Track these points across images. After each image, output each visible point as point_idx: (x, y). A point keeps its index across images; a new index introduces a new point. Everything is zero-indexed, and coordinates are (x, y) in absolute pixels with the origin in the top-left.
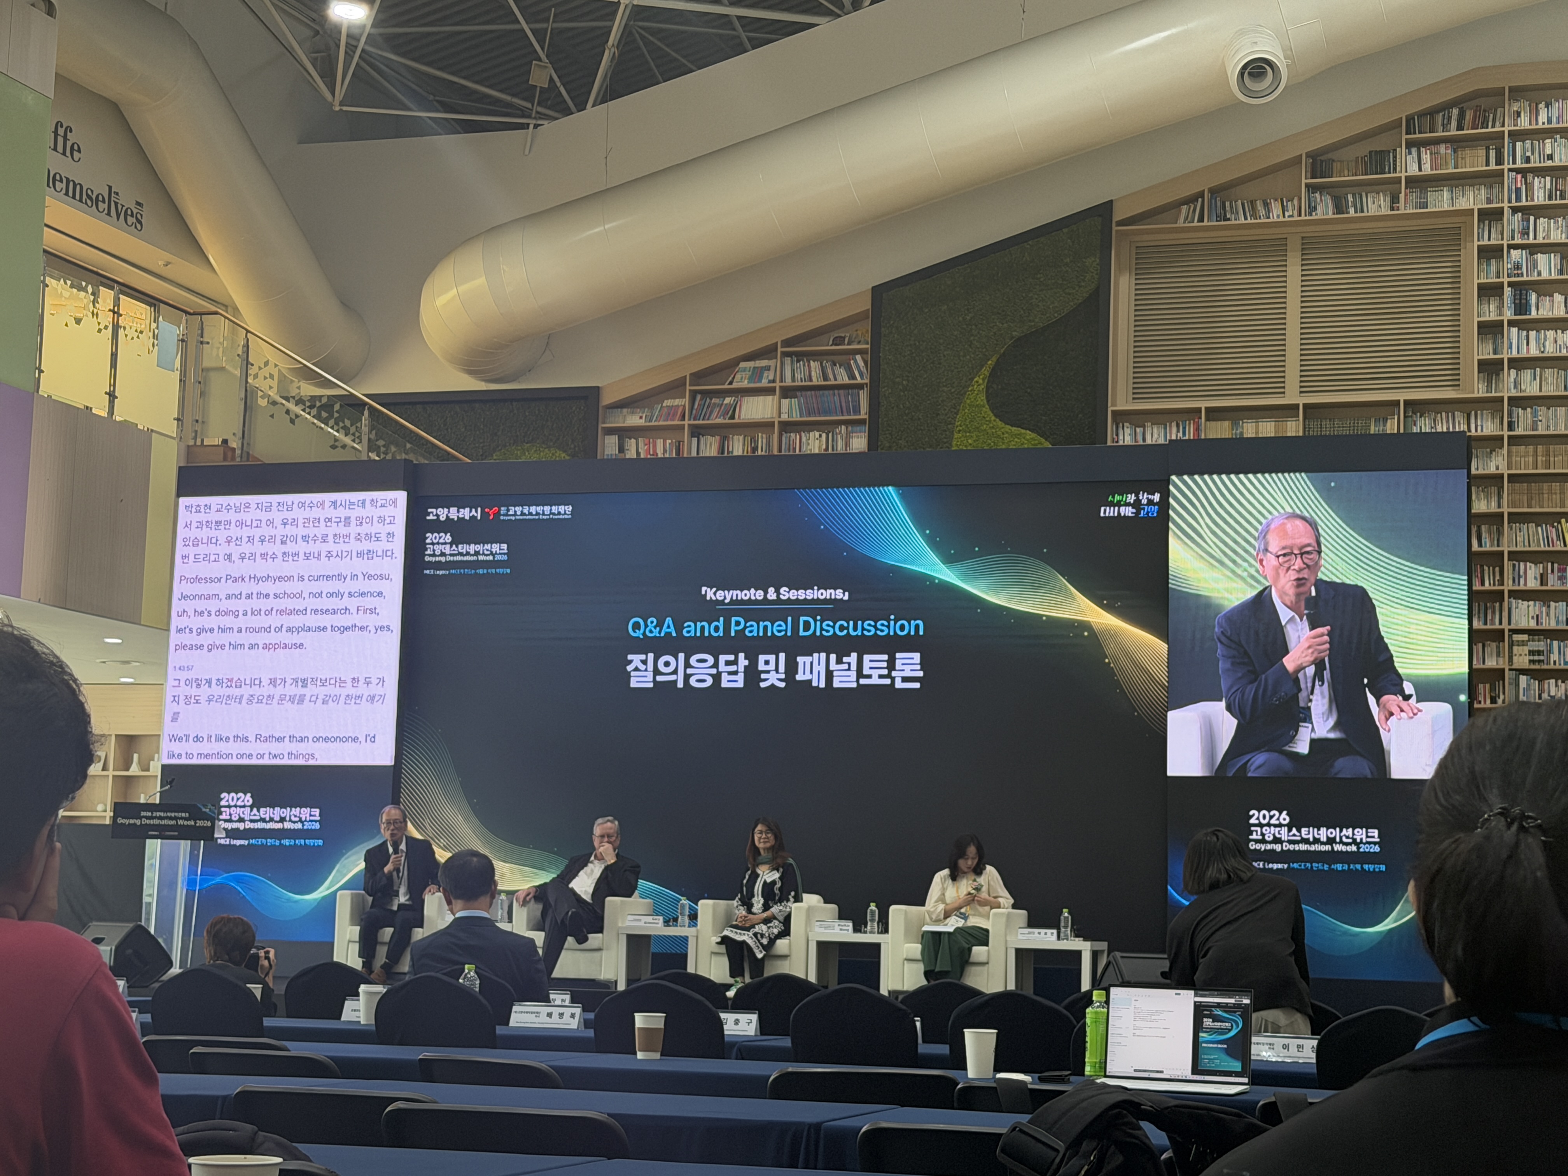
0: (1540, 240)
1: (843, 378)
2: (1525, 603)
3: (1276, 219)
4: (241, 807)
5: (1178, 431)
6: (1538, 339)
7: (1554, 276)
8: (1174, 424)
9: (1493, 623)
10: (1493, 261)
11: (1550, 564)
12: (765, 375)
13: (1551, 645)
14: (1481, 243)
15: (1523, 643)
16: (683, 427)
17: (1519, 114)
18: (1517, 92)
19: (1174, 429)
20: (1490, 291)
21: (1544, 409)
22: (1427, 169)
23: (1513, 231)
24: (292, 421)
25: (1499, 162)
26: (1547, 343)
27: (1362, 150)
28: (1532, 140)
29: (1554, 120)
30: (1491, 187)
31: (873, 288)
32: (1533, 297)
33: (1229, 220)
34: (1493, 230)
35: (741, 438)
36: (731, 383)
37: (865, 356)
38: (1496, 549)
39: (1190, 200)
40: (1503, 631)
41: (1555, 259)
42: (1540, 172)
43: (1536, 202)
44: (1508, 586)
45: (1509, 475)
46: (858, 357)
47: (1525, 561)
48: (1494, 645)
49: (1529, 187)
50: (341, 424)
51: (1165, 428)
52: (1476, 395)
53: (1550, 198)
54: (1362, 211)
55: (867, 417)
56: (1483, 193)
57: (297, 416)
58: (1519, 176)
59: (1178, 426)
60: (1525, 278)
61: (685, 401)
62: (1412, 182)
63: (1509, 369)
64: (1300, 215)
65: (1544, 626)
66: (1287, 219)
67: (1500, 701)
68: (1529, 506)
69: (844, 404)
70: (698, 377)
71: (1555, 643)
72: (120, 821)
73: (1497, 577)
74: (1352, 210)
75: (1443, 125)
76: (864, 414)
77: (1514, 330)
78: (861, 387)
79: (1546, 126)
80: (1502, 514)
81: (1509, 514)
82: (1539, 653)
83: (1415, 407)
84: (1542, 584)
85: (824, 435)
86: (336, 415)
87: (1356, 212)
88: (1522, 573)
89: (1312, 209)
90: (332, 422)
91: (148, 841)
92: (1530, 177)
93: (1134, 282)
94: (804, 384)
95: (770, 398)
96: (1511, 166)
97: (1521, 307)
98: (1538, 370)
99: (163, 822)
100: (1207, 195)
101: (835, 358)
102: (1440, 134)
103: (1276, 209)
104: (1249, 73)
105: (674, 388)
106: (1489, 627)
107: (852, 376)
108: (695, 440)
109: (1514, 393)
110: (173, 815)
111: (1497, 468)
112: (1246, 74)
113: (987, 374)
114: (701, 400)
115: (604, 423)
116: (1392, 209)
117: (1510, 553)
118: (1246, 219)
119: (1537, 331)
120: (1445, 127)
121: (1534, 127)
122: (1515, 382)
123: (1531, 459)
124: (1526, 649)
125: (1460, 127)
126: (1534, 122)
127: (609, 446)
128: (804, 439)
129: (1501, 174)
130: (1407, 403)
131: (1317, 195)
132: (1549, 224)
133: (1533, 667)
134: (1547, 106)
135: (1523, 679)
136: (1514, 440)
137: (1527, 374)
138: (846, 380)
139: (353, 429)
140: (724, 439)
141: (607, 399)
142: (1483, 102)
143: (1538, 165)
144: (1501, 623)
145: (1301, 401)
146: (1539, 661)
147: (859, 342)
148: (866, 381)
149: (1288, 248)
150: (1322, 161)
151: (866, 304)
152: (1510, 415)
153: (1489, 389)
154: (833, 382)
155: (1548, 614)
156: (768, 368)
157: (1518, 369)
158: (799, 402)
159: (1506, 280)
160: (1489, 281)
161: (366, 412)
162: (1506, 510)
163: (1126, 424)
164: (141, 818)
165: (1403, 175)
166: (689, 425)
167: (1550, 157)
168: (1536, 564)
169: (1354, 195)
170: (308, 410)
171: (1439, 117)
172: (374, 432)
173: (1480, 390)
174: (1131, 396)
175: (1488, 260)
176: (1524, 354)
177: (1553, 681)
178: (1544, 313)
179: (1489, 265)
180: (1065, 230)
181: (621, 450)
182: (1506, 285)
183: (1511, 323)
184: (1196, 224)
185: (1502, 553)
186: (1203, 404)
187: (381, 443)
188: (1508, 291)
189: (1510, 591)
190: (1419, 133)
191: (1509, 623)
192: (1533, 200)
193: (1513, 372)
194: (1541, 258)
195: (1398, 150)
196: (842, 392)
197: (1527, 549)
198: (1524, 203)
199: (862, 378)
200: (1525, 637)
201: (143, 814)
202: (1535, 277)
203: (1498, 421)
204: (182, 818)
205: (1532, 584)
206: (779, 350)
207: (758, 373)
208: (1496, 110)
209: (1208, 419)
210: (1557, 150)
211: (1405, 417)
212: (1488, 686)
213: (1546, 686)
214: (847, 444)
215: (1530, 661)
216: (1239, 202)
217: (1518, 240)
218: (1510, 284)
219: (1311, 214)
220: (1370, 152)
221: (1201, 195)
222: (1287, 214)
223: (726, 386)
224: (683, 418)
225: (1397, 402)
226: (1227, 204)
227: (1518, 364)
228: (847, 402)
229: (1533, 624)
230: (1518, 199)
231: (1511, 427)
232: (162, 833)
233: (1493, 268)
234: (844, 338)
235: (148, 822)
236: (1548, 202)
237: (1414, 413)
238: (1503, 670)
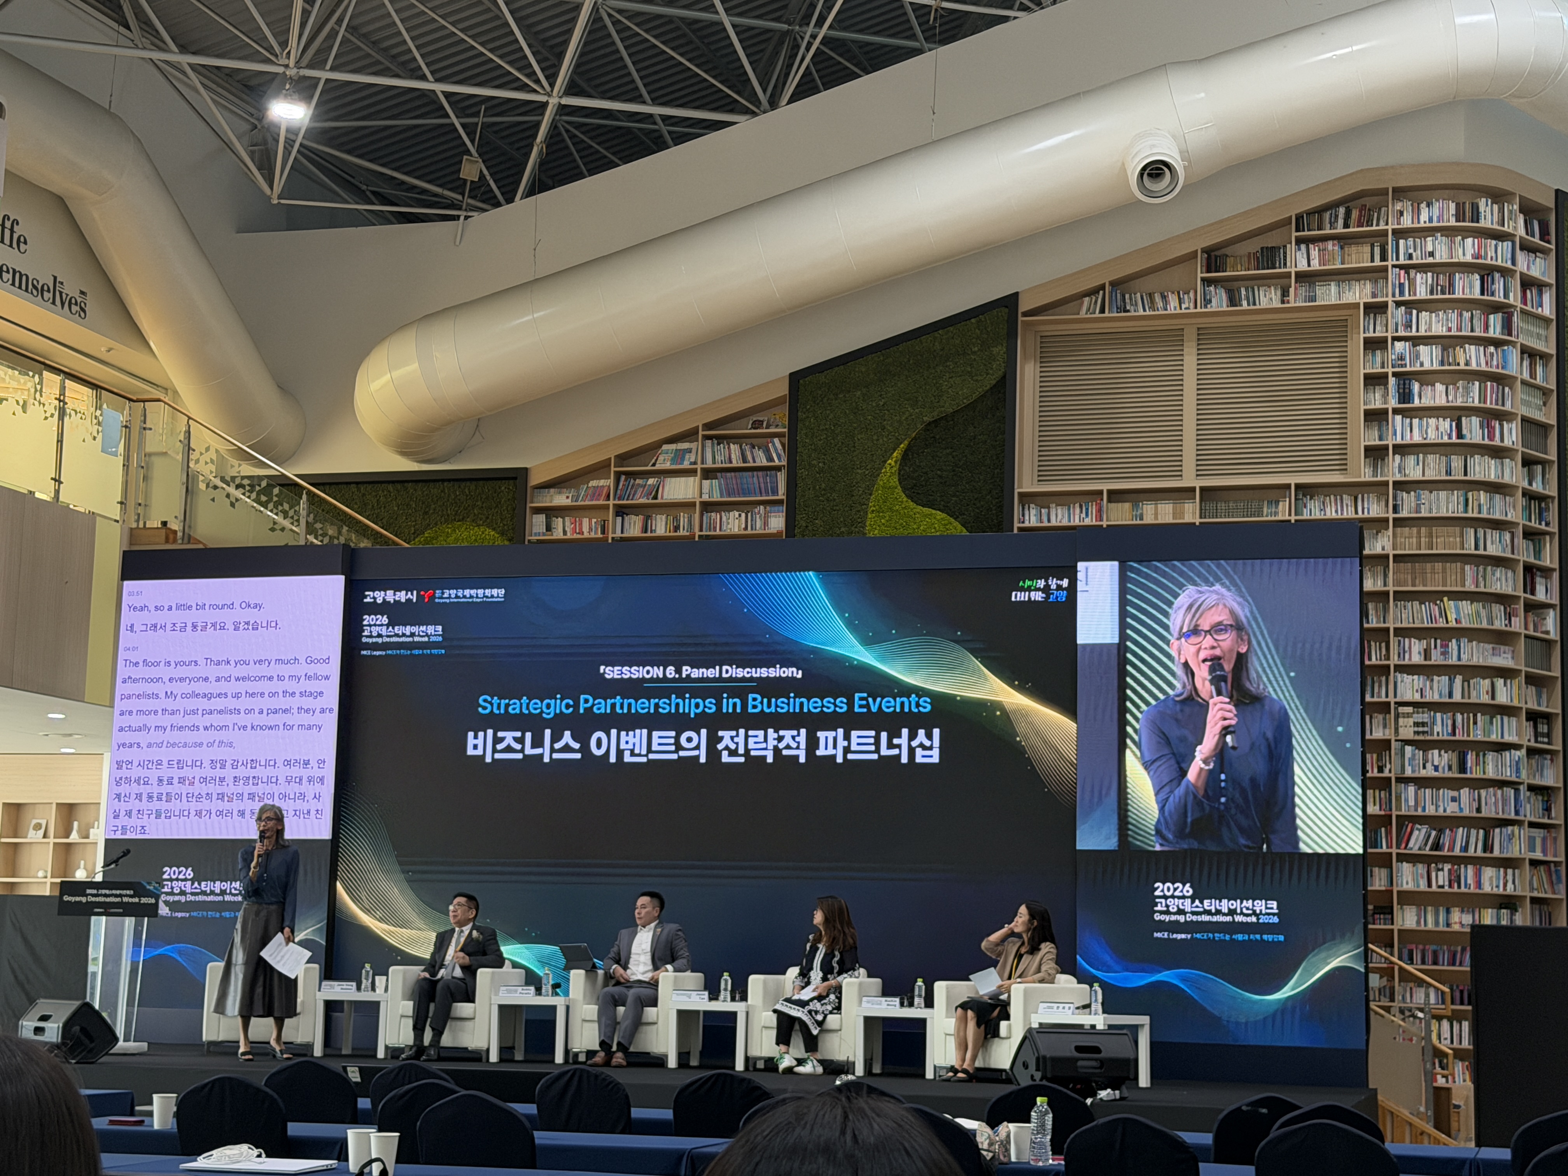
0: (1422, 333)
1: (762, 461)
2: (1410, 677)
3: (1173, 312)
4: (182, 880)
5: (1081, 512)
6: (1420, 426)
7: (1436, 367)
8: (1077, 505)
9: (1379, 696)
10: (1378, 353)
11: (1433, 641)
12: (687, 456)
13: (1434, 717)
14: (1367, 335)
15: (1408, 715)
16: (607, 507)
17: (1401, 213)
18: (1400, 193)
19: (1078, 510)
20: (1374, 381)
21: (1427, 492)
22: (1316, 265)
23: (1397, 324)
24: (233, 505)
25: (1384, 258)
26: (1429, 431)
27: (1253, 246)
28: (1414, 238)
29: (1435, 219)
30: (1376, 281)
31: (791, 375)
32: (1416, 387)
33: (1128, 311)
34: (1378, 322)
35: (664, 517)
36: (654, 465)
37: (782, 439)
38: (1382, 625)
39: (1092, 292)
40: (1389, 703)
41: (1436, 351)
42: (1423, 268)
43: (1418, 297)
44: (1394, 660)
45: (1395, 556)
46: (776, 441)
47: (1410, 637)
48: (1381, 717)
49: (1412, 283)
50: (280, 508)
51: (1069, 510)
52: (1362, 479)
53: (1432, 293)
54: (1254, 304)
55: (784, 497)
56: (1368, 287)
57: (237, 500)
58: (1402, 272)
59: (1081, 507)
60: (1408, 369)
61: (610, 482)
62: (1302, 277)
63: (1394, 454)
64: (1196, 307)
65: (1428, 699)
66: (1183, 311)
67: (1387, 770)
68: (1414, 585)
69: (762, 485)
70: (622, 458)
71: (1439, 715)
72: (66, 898)
73: (1384, 652)
74: (1245, 303)
75: (1330, 223)
76: (781, 494)
77: (1398, 418)
78: (778, 469)
79: (1428, 225)
80: (1387, 593)
81: (1395, 592)
82: (1423, 724)
83: (1306, 490)
84: (1425, 659)
85: (743, 515)
86: (275, 499)
87: (1249, 305)
88: (1407, 648)
89: (1207, 302)
90: (271, 506)
91: (93, 918)
92: (1412, 272)
93: (1039, 369)
94: (724, 465)
95: (692, 479)
96: (1395, 262)
97: (1405, 396)
98: (1421, 456)
99: (108, 900)
100: (1108, 288)
101: (755, 441)
102: (1328, 231)
103: (1173, 301)
104: (1149, 175)
105: (599, 469)
106: (1376, 699)
107: (770, 459)
108: (619, 519)
109: (1398, 477)
110: (118, 892)
111: (1383, 549)
112: (1145, 176)
113: (900, 457)
114: (626, 480)
115: (532, 502)
116: (1283, 302)
117: (1395, 629)
118: (1144, 310)
119: (1420, 419)
120: (1332, 225)
121: (1416, 225)
122: (1399, 467)
123: (1415, 540)
124: (1411, 721)
125: (1346, 226)
126: (1416, 220)
127: (537, 524)
128: (724, 519)
129: (1385, 269)
130: (1298, 487)
131: (1212, 288)
132: (1431, 318)
133: (1417, 738)
134: (1428, 206)
135: (1408, 749)
136: (1399, 523)
137: (1411, 460)
138: (765, 463)
139: (291, 513)
140: (648, 518)
141: (535, 479)
142: (1368, 201)
143: (1420, 261)
144: (1387, 696)
145: (1198, 484)
146: (1424, 733)
147: (777, 426)
148: (784, 463)
149: (1185, 338)
150: (1216, 257)
151: (784, 390)
152: (1395, 498)
153: (1375, 474)
154: (751, 464)
155: (1431, 688)
156: (690, 451)
157: (1403, 455)
158: (720, 485)
159: (1390, 370)
160: (1375, 371)
161: (304, 497)
162: (1391, 588)
163: (1032, 506)
164: (87, 895)
165: (1293, 270)
166: (614, 505)
167: (1432, 254)
168: (1420, 640)
169: (1247, 290)
170: (247, 494)
171: (1327, 215)
172: (312, 516)
173: (1366, 475)
174: (1036, 478)
175: (1374, 351)
176: (1407, 440)
177: (1436, 752)
178: (1427, 402)
179: (1374, 355)
180: (973, 320)
181: (549, 528)
182: (1390, 375)
183: (1396, 411)
184: (1097, 315)
185: (1388, 629)
186: (1105, 487)
187: (318, 526)
188: (1392, 381)
189: (1396, 666)
190: (1309, 230)
191: (1395, 696)
192: (1415, 294)
193: (1398, 458)
194: (1423, 349)
195: (1288, 246)
196: (760, 474)
197: (1411, 625)
198: (1407, 297)
199: (779, 459)
200: (1410, 709)
201: (89, 891)
202: (1417, 368)
203: (1383, 503)
204: (126, 896)
205: (1416, 658)
206: (701, 433)
207: (680, 456)
208: (1380, 209)
209: (1110, 501)
210: (1438, 247)
211: (1296, 499)
212: (1375, 756)
213: (1430, 756)
214: (766, 524)
215: (1415, 732)
216: (1138, 295)
217: (1402, 333)
218: (1395, 374)
219: (1206, 307)
220: (1262, 248)
221: (1103, 287)
222: (1183, 306)
223: (649, 468)
224: (608, 498)
225: (1288, 486)
226: (1127, 296)
227: (1402, 449)
228: (766, 483)
229: (1417, 697)
230: (1402, 293)
231: (1395, 509)
232: (107, 910)
233: (1378, 359)
234: (762, 421)
235: (94, 899)
236: (1429, 297)
237: (1304, 495)
238: (1389, 741)
